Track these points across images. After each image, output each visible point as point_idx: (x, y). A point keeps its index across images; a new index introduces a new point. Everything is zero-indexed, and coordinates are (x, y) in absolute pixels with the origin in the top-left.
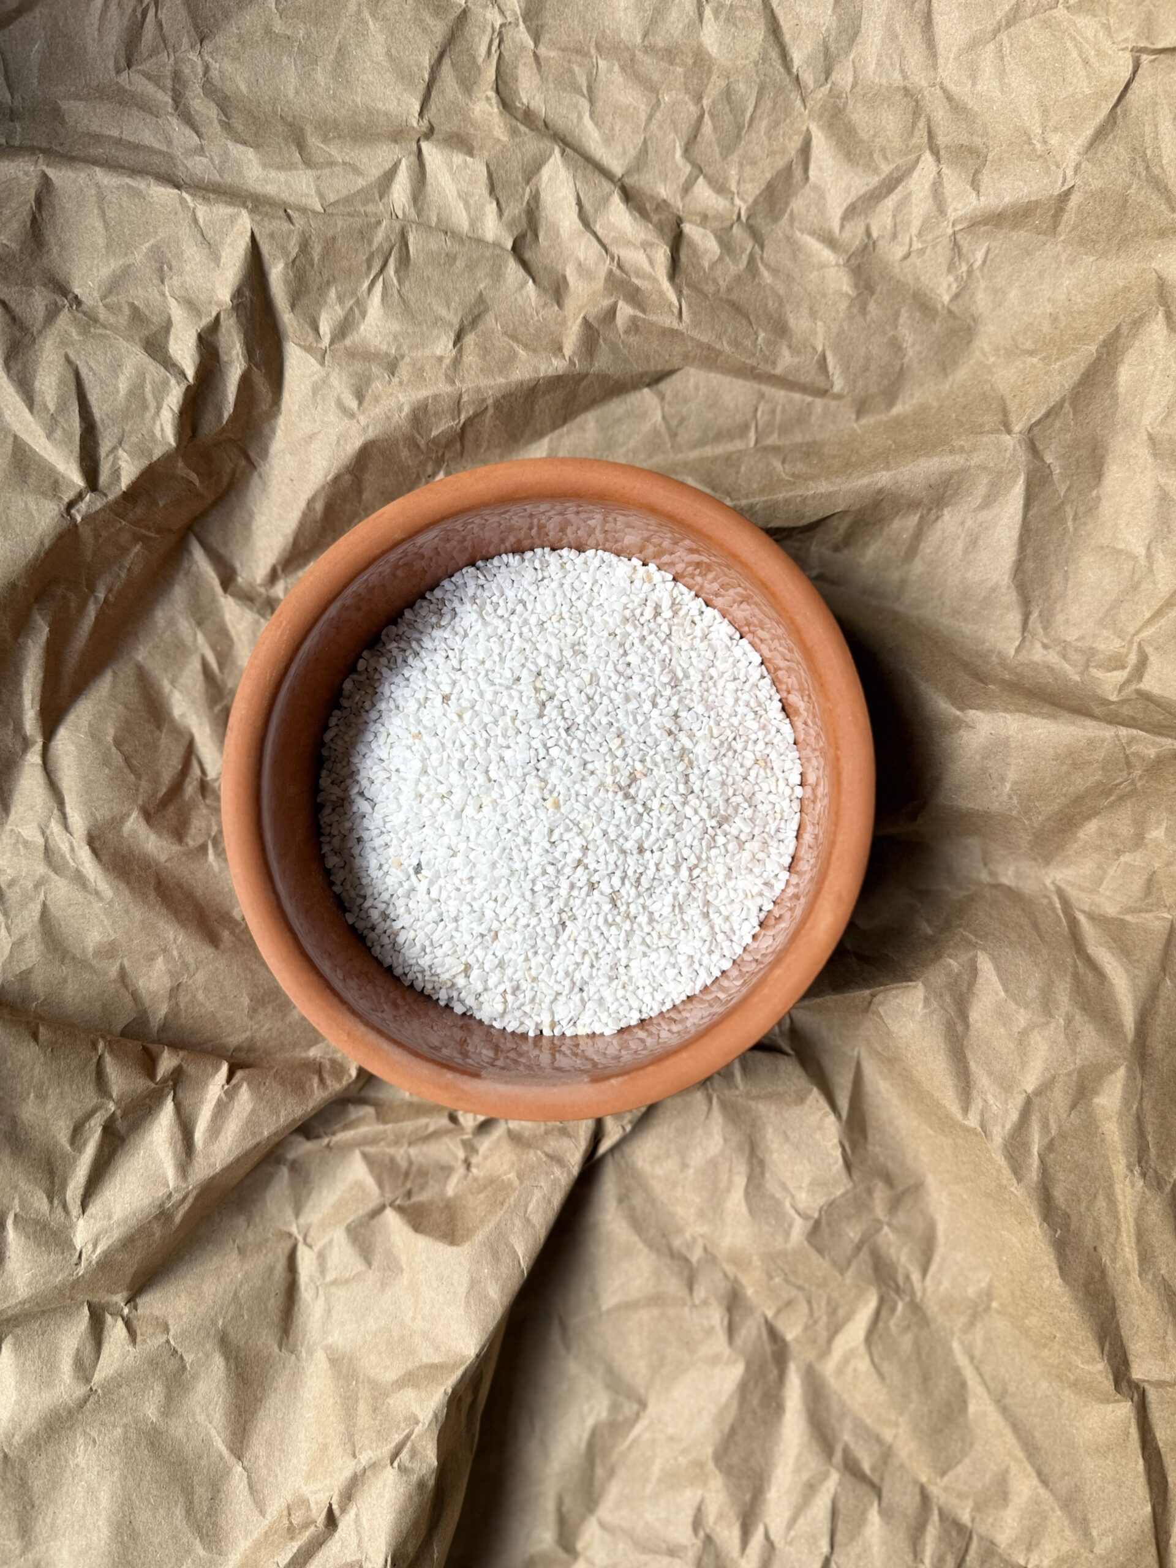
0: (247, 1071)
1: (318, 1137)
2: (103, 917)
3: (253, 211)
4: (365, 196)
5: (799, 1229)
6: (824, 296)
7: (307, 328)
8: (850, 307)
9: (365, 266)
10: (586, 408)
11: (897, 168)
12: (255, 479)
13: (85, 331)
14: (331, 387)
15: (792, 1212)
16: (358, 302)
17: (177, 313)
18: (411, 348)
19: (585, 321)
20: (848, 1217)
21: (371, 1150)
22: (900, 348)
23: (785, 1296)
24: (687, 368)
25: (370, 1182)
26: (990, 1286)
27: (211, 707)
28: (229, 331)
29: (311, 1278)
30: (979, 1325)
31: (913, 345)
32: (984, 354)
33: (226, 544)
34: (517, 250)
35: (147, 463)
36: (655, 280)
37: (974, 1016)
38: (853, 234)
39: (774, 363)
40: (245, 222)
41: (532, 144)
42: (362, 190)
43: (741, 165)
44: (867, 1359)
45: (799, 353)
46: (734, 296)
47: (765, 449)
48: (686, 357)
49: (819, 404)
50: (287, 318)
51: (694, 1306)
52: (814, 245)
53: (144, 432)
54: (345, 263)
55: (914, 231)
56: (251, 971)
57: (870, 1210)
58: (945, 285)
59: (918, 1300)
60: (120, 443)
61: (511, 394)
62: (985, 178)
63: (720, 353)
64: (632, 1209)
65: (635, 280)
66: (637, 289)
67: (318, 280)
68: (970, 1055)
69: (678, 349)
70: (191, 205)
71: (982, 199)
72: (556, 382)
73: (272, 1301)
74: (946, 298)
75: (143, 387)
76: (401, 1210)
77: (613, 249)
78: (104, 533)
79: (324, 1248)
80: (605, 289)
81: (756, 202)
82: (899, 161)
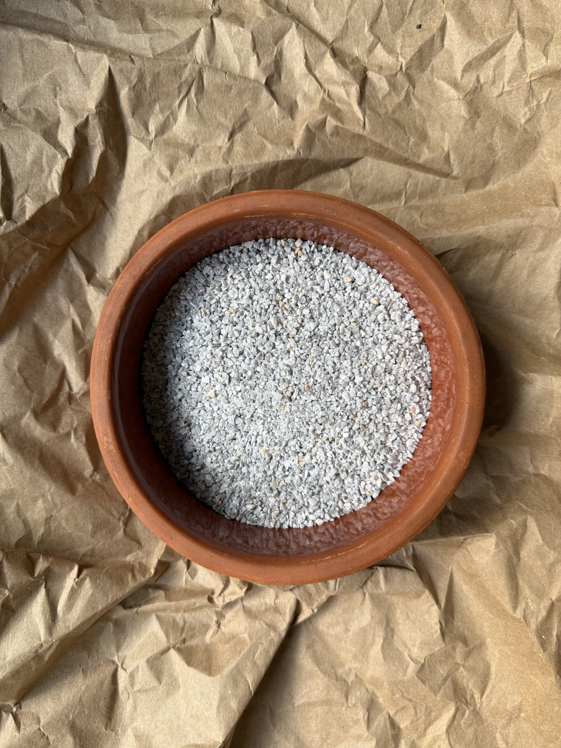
0: (89, 570)
1: (131, 607)
2: (7, 475)
3: (109, 56)
4: (179, 50)
5: (412, 668)
6: (450, 117)
7: (142, 127)
8: (465, 125)
9: (177, 91)
10: (306, 180)
11: (498, 41)
12: (108, 216)
13: (7, 124)
14: (154, 163)
15: (408, 659)
16: (172, 113)
17: (63, 115)
18: (203, 141)
19: (307, 127)
20: (441, 662)
21: (163, 614)
22: (494, 151)
23: (401, 705)
24: (366, 157)
25: (161, 634)
26: (521, 704)
27: (77, 350)
28: (94, 128)
29: (126, 688)
30: (512, 725)
31: (502, 149)
32: (543, 156)
33: (90, 254)
34: (268, 84)
35: (42, 204)
36: (350, 105)
37: (524, 553)
38: (469, 82)
39: (419, 157)
40: (105, 61)
41: (279, 21)
42: (177, 46)
43: (404, 37)
44: (447, 741)
45: (433, 151)
46: (396, 116)
47: (410, 207)
48: (366, 152)
49: (444, 181)
50: (130, 121)
51: (349, 707)
52: (445, 86)
53: (41, 185)
54: (165, 89)
55: (506, 79)
56: (94, 509)
57: (453, 658)
58: (523, 113)
59: (478, 709)
60: (26, 192)
61: (262, 170)
62: (552, 49)
63: (387, 149)
64: (315, 652)
65: (338, 105)
66: (339, 110)
67: (149, 99)
68: (519, 576)
69: (361, 146)
70: (74, 51)
71: (549, 61)
72: (289, 163)
73: (102, 702)
74: (523, 121)
75: (41, 159)
76: (179, 650)
77: (325, 86)
78: (15, 246)
79: (134, 671)
80: (320, 109)
81: (412, 60)
82: (499, 37)
